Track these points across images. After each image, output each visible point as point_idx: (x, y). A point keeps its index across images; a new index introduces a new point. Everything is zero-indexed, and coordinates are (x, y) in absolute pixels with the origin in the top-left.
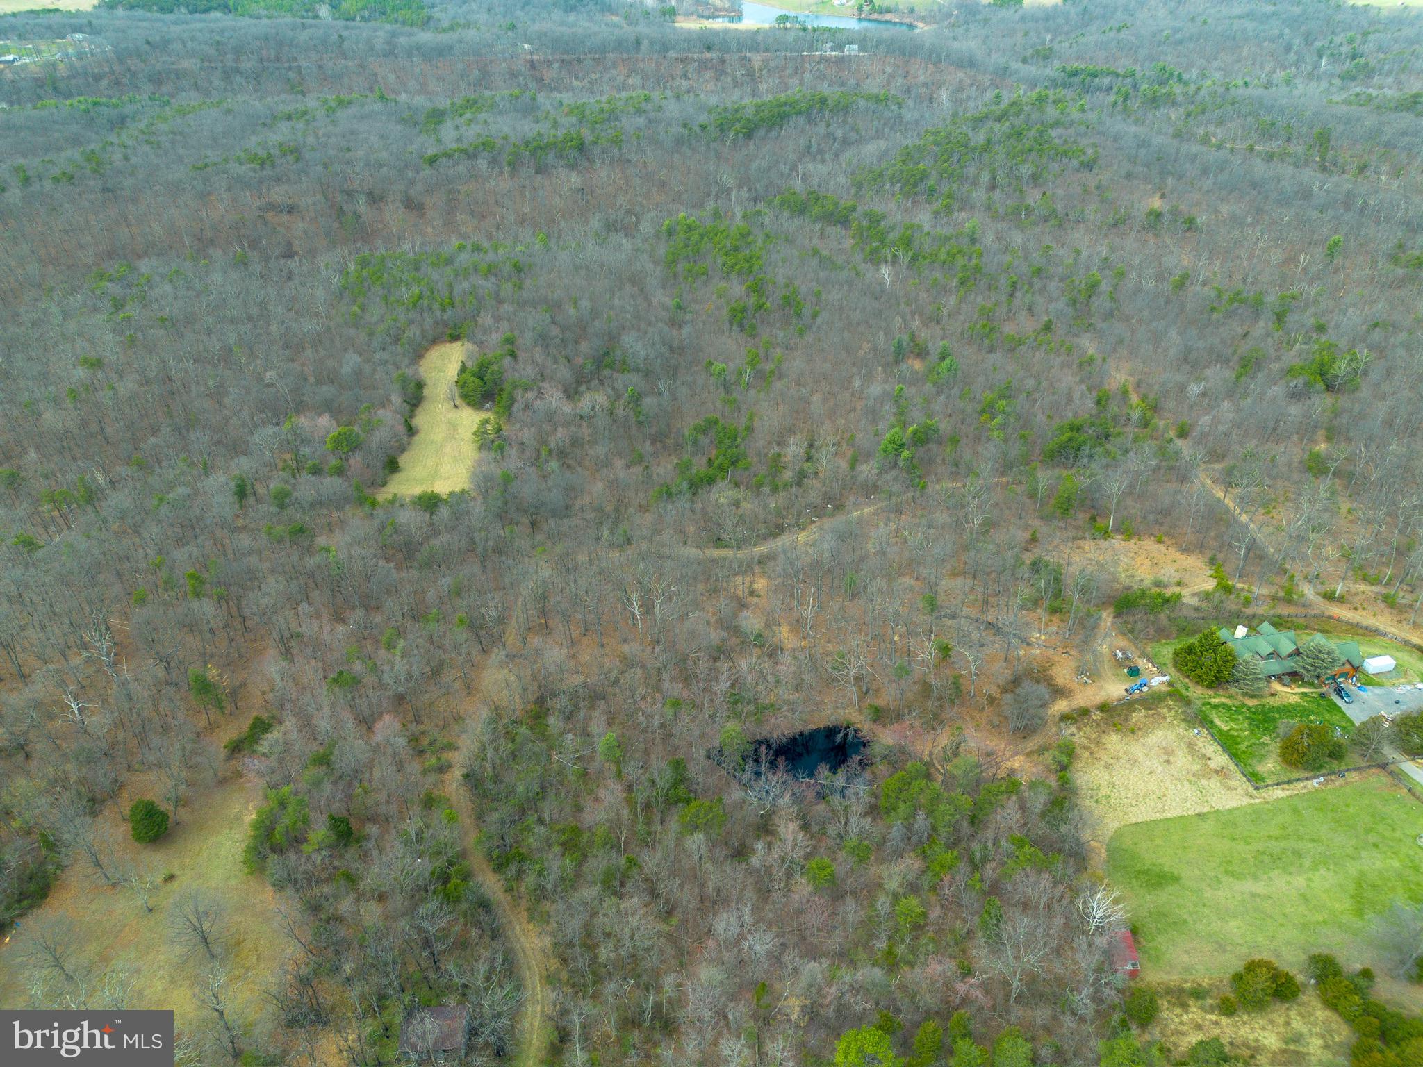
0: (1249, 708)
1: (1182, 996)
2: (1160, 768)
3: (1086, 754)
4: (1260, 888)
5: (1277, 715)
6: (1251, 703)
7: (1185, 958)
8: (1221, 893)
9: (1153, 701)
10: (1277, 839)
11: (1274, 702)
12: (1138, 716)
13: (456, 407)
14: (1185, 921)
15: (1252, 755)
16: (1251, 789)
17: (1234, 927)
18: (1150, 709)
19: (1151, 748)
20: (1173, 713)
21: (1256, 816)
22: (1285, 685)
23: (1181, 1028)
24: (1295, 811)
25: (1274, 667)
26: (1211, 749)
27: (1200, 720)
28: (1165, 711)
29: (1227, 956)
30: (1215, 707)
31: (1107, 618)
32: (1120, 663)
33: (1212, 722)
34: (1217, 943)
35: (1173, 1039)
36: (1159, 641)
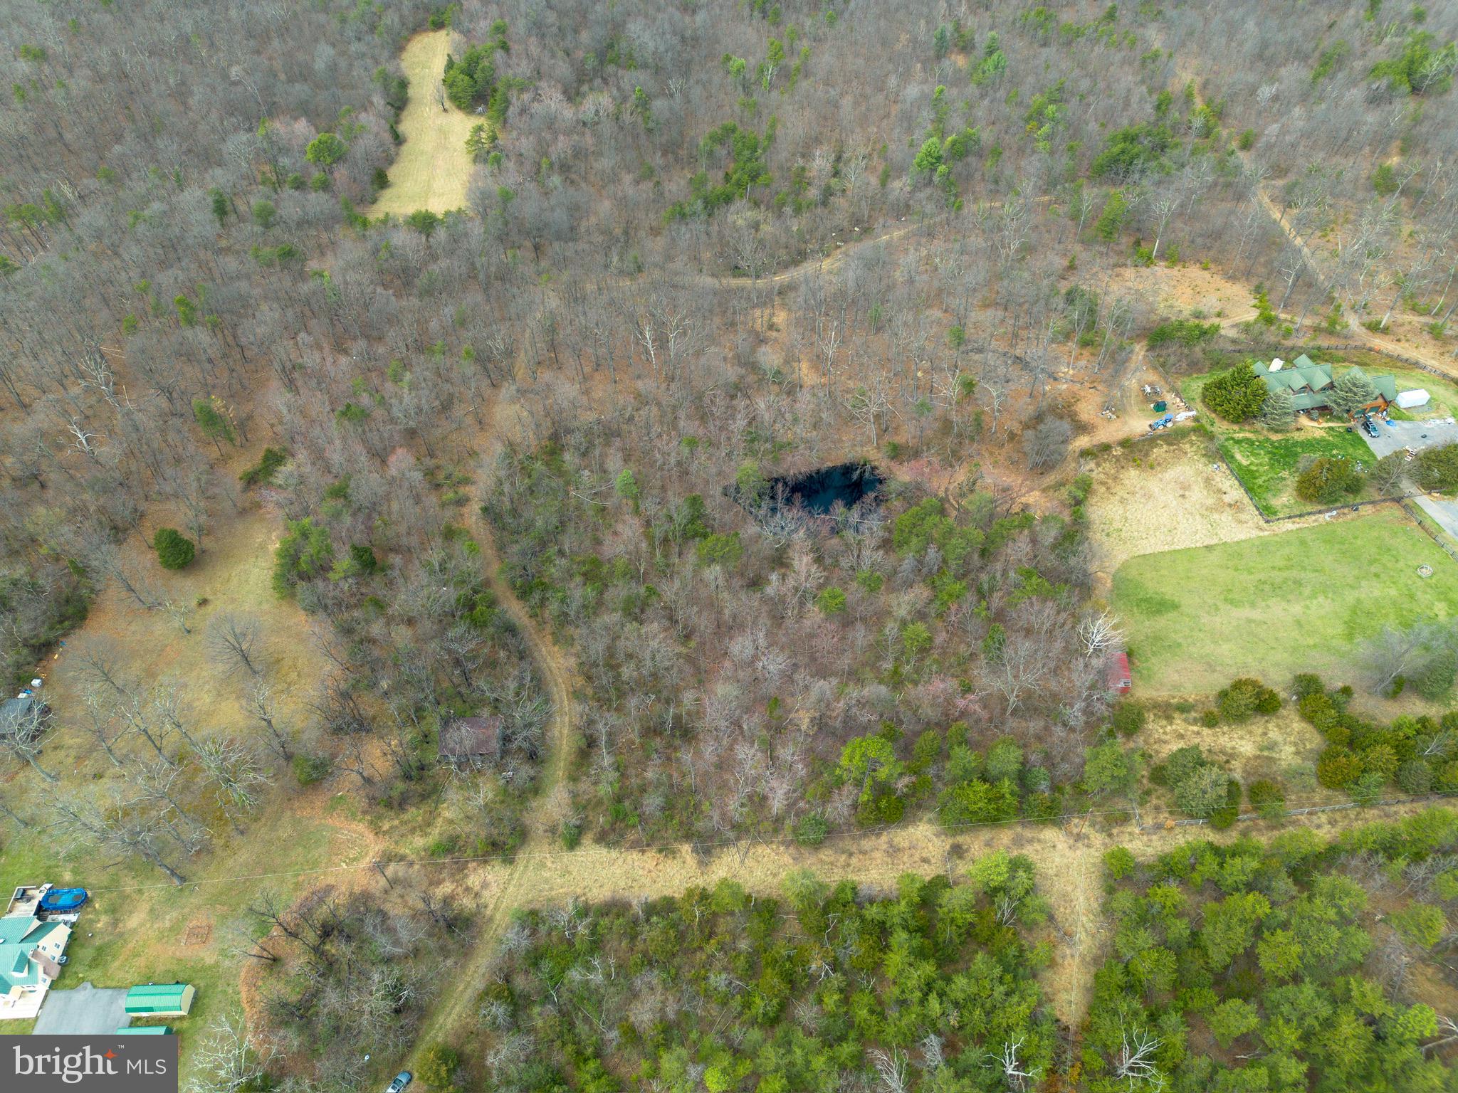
0: (1272, 443)
1: (1167, 710)
2: (1175, 503)
3: (1103, 489)
4: (1256, 614)
5: (1299, 450)
6: (1275, 437)
7: (1176, 677)
8: (1218, 619)
9: (1175, 437)
10: (1280, 569)
11: (1299, 437)
12: (1159, 452)
13: (445, 110)
14: (1179, 645)
15: (1268, 489)
16: (1262, 523)
17: (1225, 649)
18: (1172, 444)
19: (1169, 483)
20: (1194, 448)
21: (1263, 547)
22: (1313, 420)
23: (1164, 737)
24: (1303, 543)
25: (1305, 401)
26: (1228, 483)
27: (1223, 455)
28: (1187, 446)
29: (1216, 675)
30: (1238, 442)
31: (1139, 351)
32: (1146, 398)
33: (1232, 457)
34: (1209, 664)
35: (1156, 746)
36: (1190, 375)
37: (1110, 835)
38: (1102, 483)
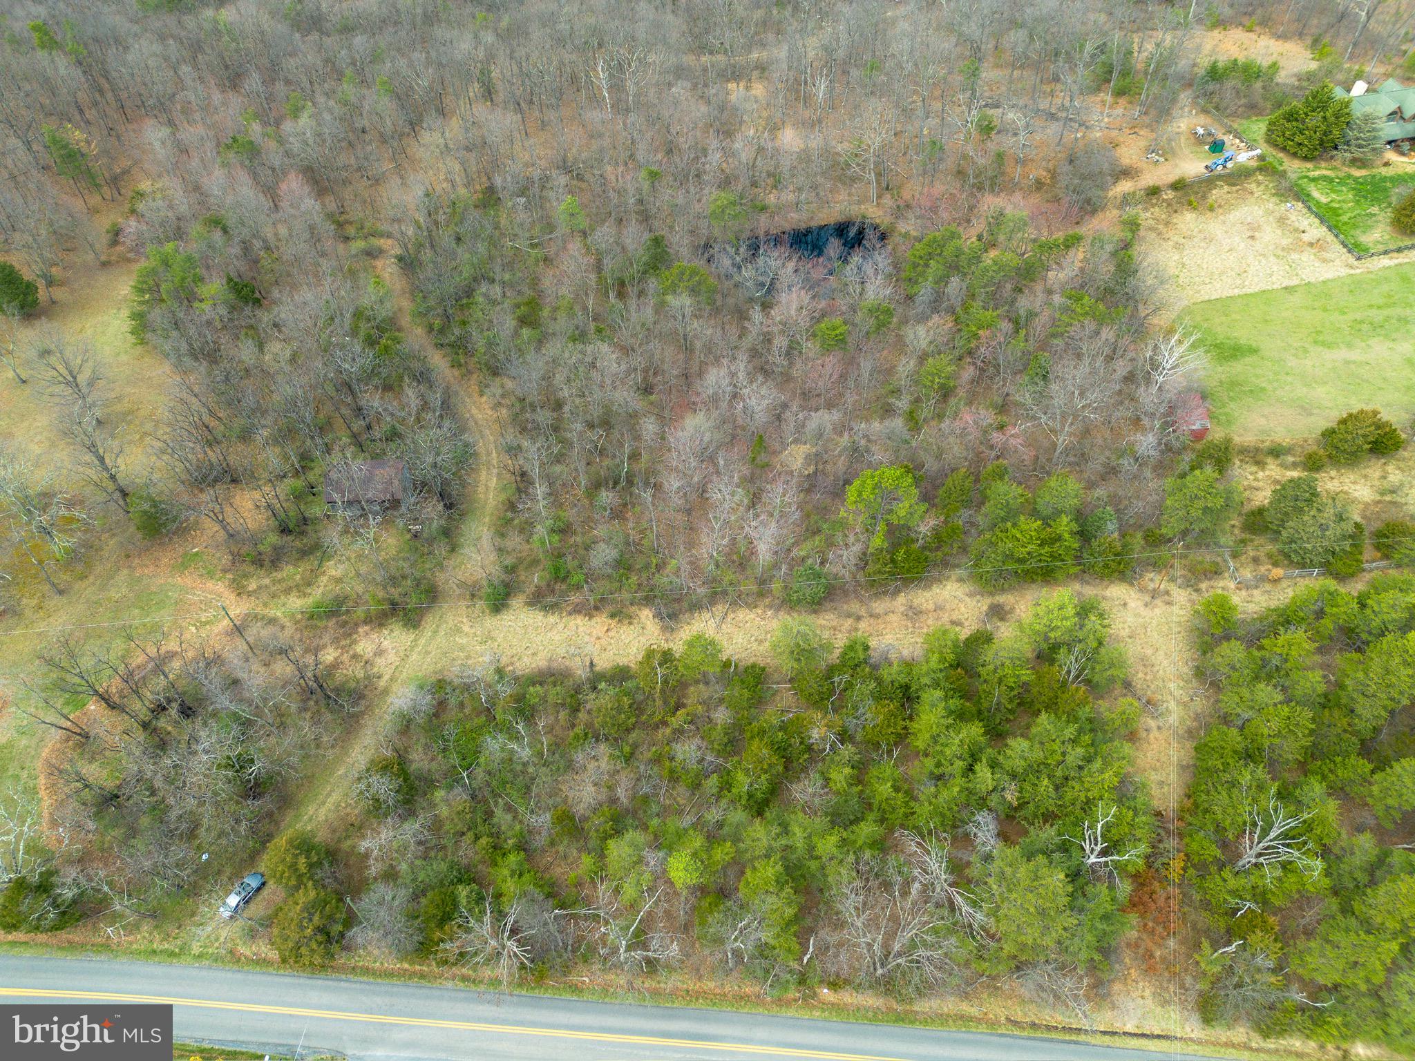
0: (1356, 179)
1: (1257, 456)
2: (1242, 246)
3: (1154, 235)
4: (1355, 355)
5: (1389, 185)
6: (1358, 173)
7: (1263, 421)
8: (1307, 362)
9: (1239, 177)
10: (1379, 307)
11: (1385, 171)
12: (1219, 193)
14: (1263, 389)
15: (1355, 227)
16: (1352, 260)
17: (1321, 393)
18: (1234, 185)
19: (1234, 225)
20: (1262, 187)
21: (1355, 286)
22: (1403, 154)
23: (1255, 484)
24: (1404, 279)
25: (1394, 130)
26: (1306, 222)
27: (1297, 193)
28: (1253, 186)
29: (1313, 418)
30: (1314, 180)
31: (1185, 97)
32: (1199, 140)
33: (1309, 195)
34: (1302, 407)
35: (1247, 493)
36: (1248, 117)
37: (1197, 590)
38: (1151, 229)
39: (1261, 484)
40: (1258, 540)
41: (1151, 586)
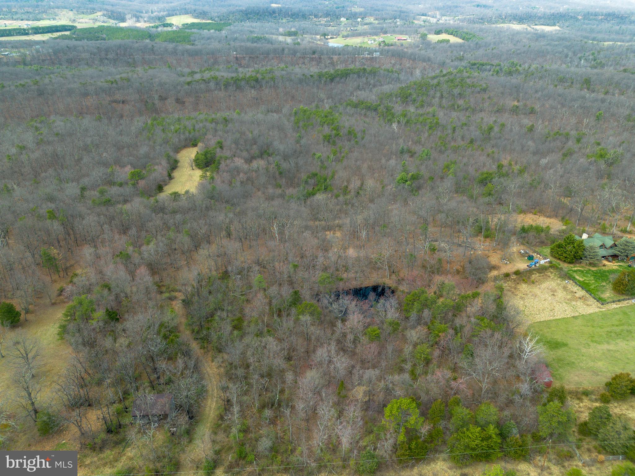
0: (593, 271)
1: (577, 395)
2: (550, 298)
3: (510, 293)
4: (612, 347)
5: (607, 274)
6: (593, 269)
7: (576, 378)
8: (590, 350)
9: (542, 270)
10: (617, 326)
11: (604, 268)
12: (535, 276)
13: (193, 169)
14: (573, 363)
15: (598, 291)
16: (599, 305)
17: (600, 364)
18: (541, 273)
19: (544, 289)
20: (553, 274)
21: (604, 316)
22: (610, 261)
23: (580, 409)
24: (625, 313)
25: (602, 252)
26: (576, 289)
27: (568, 276)
28: (549, 273)
29: (599, 377)
30: (575, 271)
31: (514, 239)
32: (522, 255)
33: (574, 278)
34: (593, 371)
35: (577, 414)
36: (542, 247)
38: (509, 290)
39: (582, 409)
40: (588, 439)
41: (540, 464)
